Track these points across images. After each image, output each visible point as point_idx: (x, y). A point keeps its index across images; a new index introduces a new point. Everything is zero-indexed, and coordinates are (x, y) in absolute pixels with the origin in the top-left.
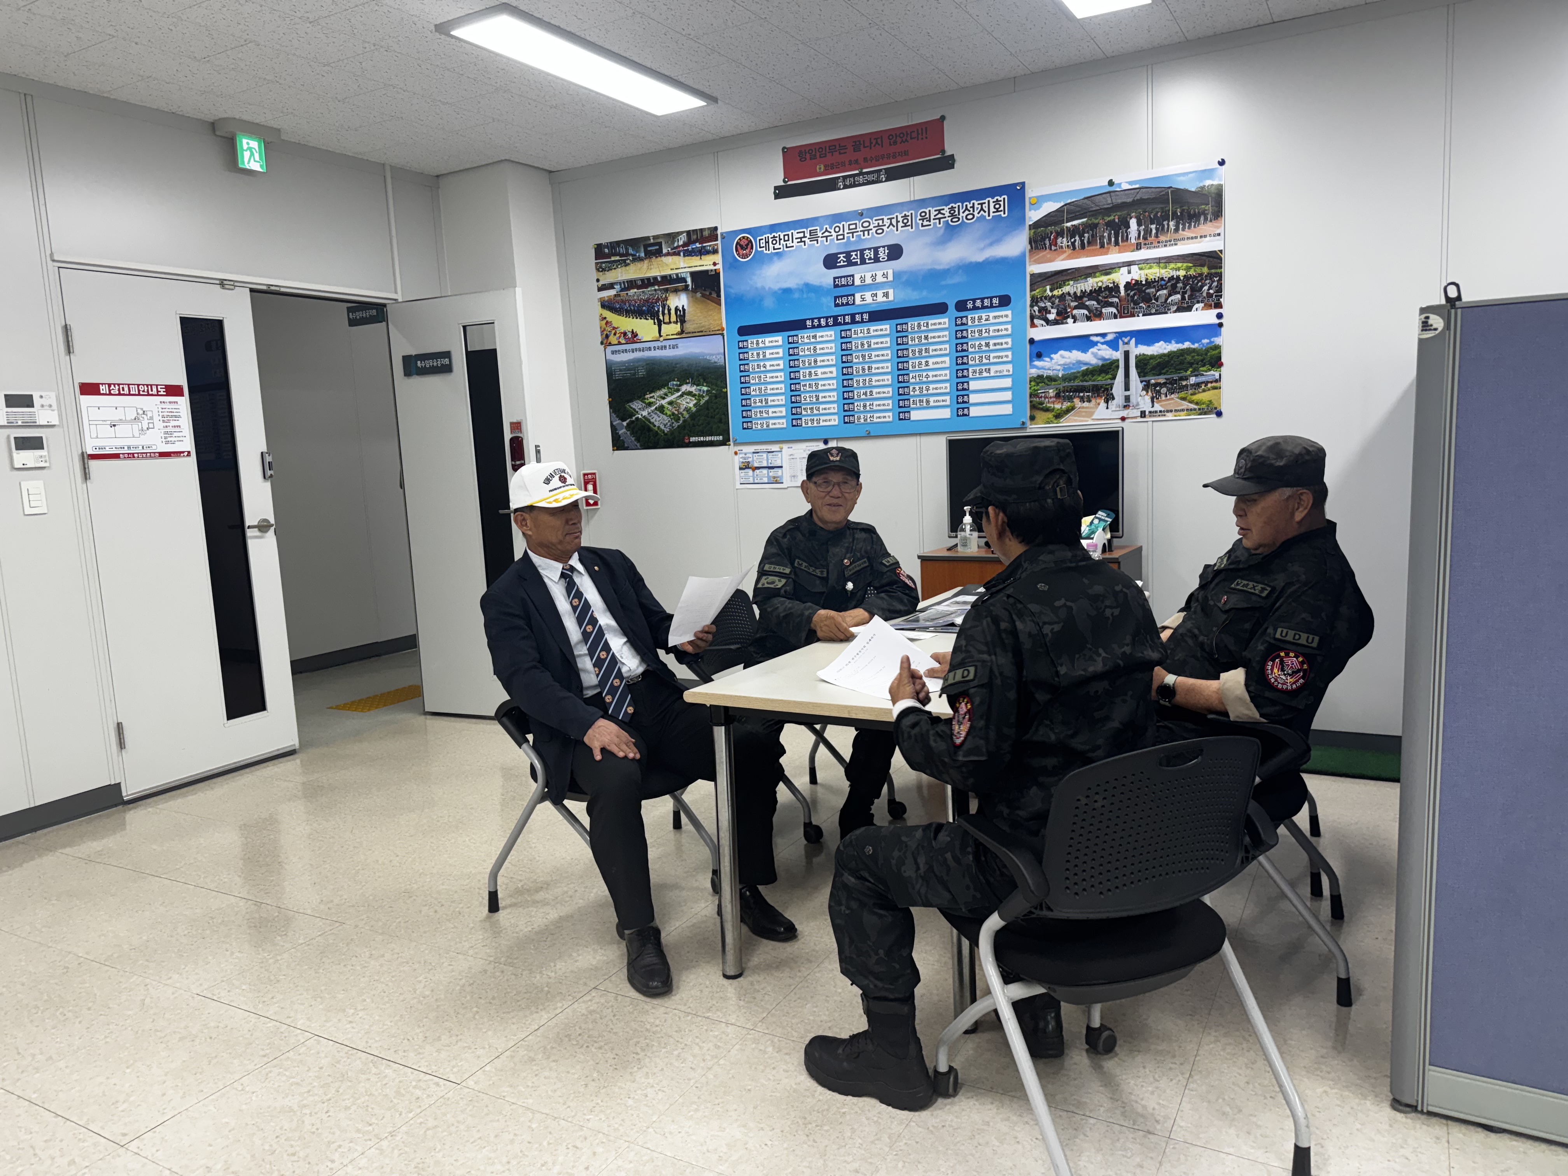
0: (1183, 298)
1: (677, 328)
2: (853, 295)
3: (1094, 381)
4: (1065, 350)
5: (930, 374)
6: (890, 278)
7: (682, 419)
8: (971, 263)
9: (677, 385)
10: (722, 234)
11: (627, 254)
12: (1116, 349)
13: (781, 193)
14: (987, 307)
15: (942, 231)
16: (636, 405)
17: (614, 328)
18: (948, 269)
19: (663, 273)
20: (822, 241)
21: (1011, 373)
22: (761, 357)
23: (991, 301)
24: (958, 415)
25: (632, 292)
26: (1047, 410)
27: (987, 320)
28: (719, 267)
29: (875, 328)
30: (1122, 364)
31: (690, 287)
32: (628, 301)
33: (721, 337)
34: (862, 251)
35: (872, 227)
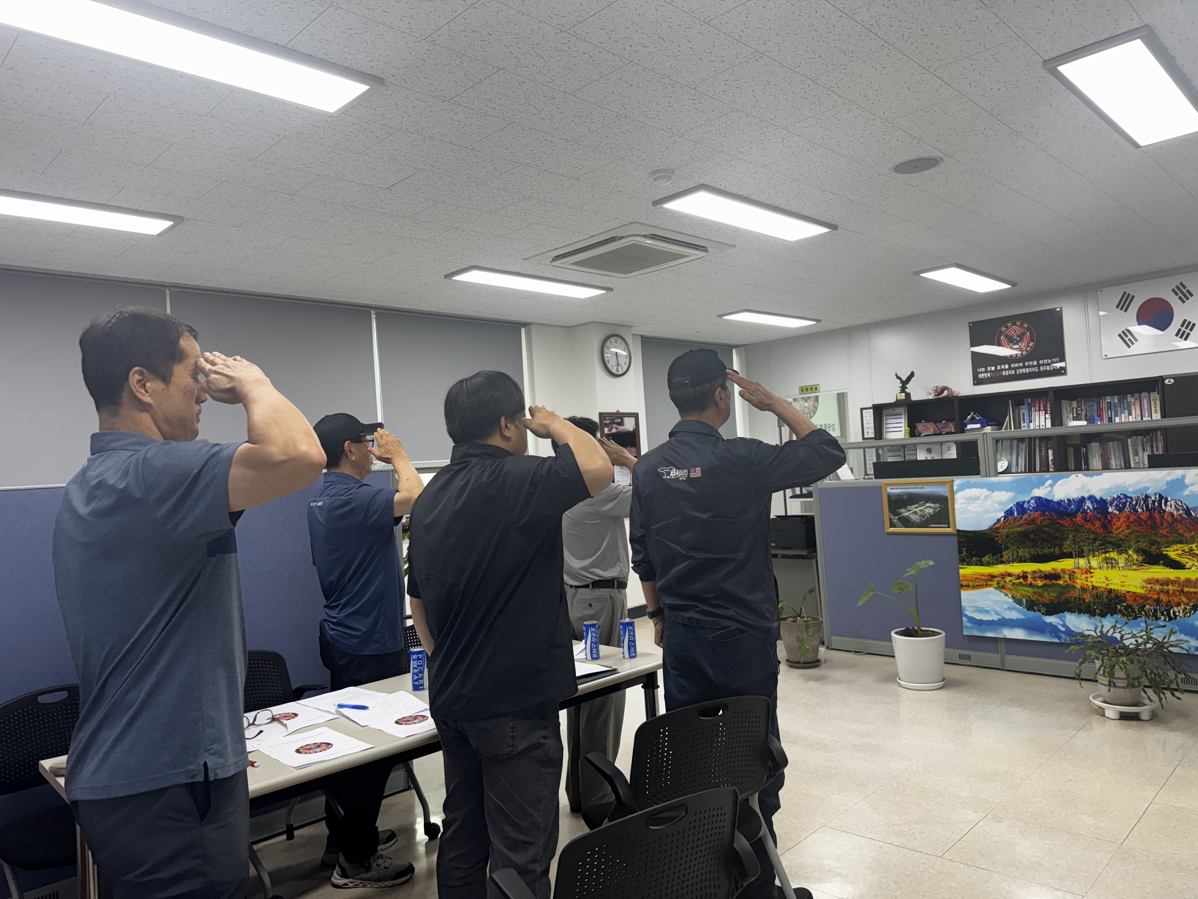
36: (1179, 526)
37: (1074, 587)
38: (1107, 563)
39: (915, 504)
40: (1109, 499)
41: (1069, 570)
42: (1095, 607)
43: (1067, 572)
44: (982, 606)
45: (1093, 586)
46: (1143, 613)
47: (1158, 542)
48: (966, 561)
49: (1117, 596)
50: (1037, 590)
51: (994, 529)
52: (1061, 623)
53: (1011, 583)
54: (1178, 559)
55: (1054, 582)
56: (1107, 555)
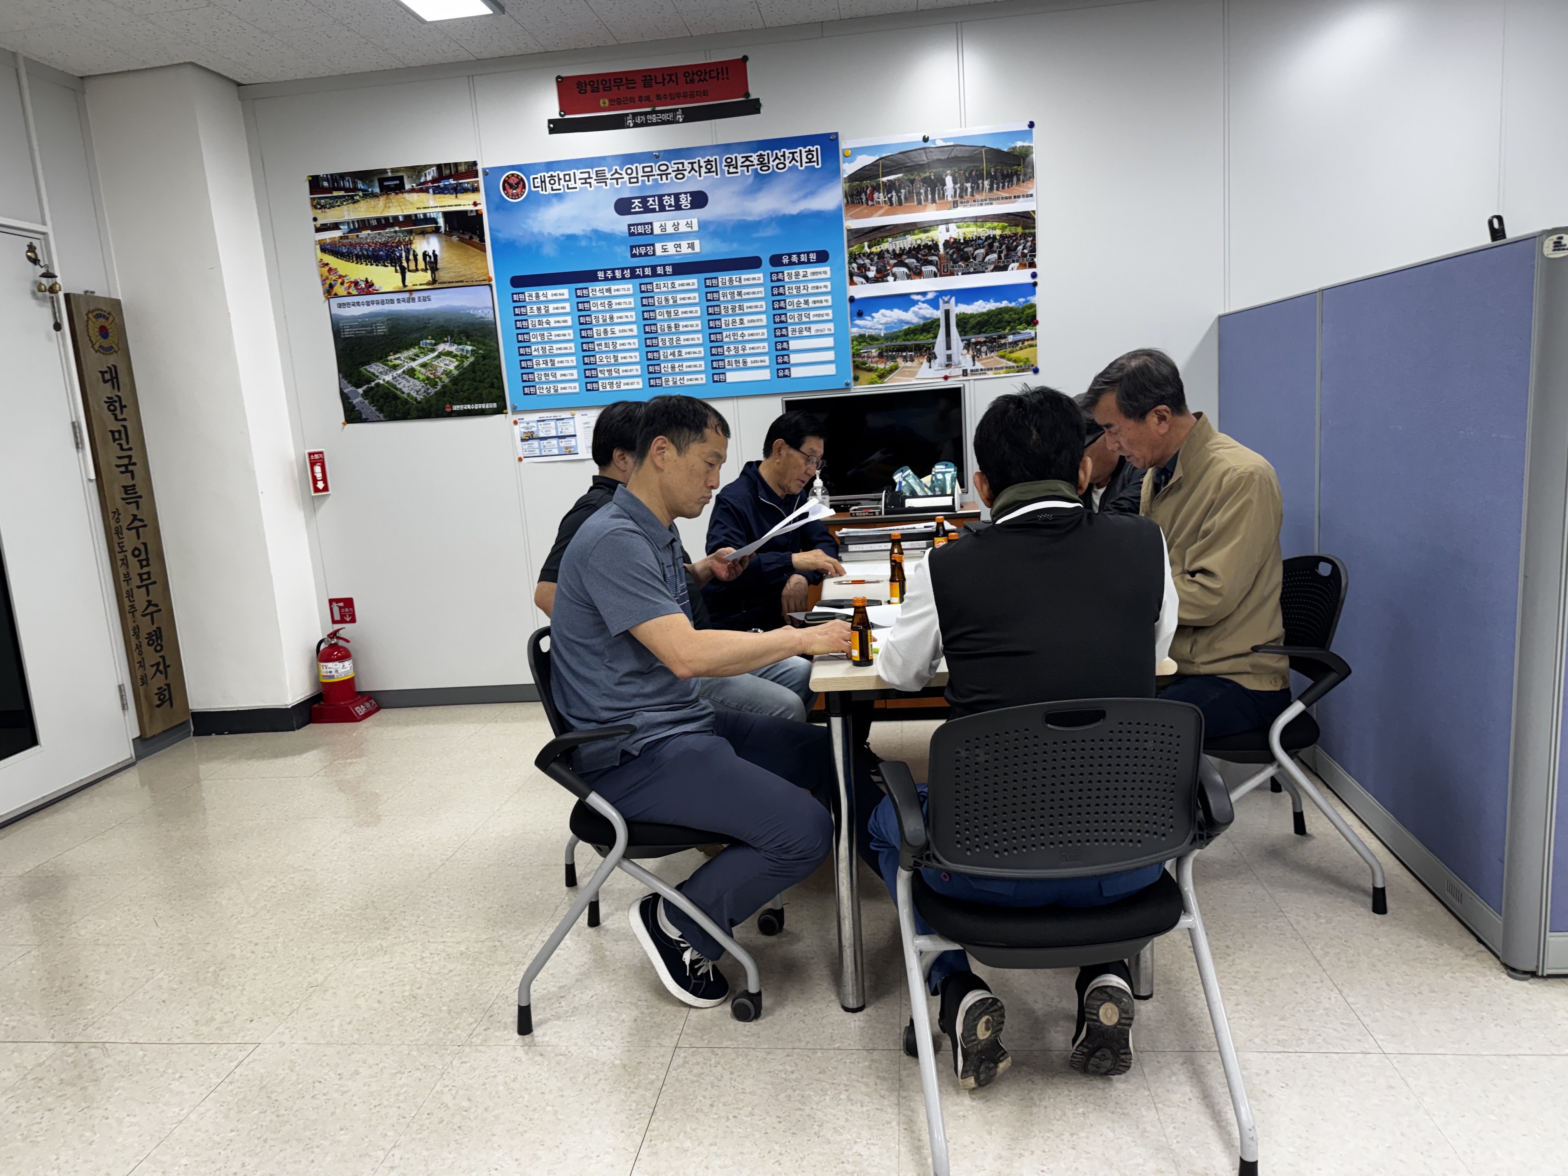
0: (1000, 257)
1: (428, 276)
2: (653, 245)
3: (916, 340)
4: (887, 309)
5: (746, 332)
6: (695, 228)
7: (440, 384)
8: (784, 215)
9: (431, 344)
10: (484, 171)
11: (356, 189)
12: (937, 308)
13: (556, 127)
14: (804, 263)
15: (751, 179)
16: (375, 368)
17: (340, 276)
18: (760, 222)
19: (406, 213)
20: (612, 184)
21: (832, 332)
22: (543, 312)
23: (808, 256)
24: (778, 377)
25: (364, 233)
26: (870, 370)
27: (804, 276)
28: (483, 207)
29: (681, 282)
30: (943, 323)
31: (443, 230)
32: (359, 244)
33: (488, 288)
34: (661, 197)
35: (670, 171)
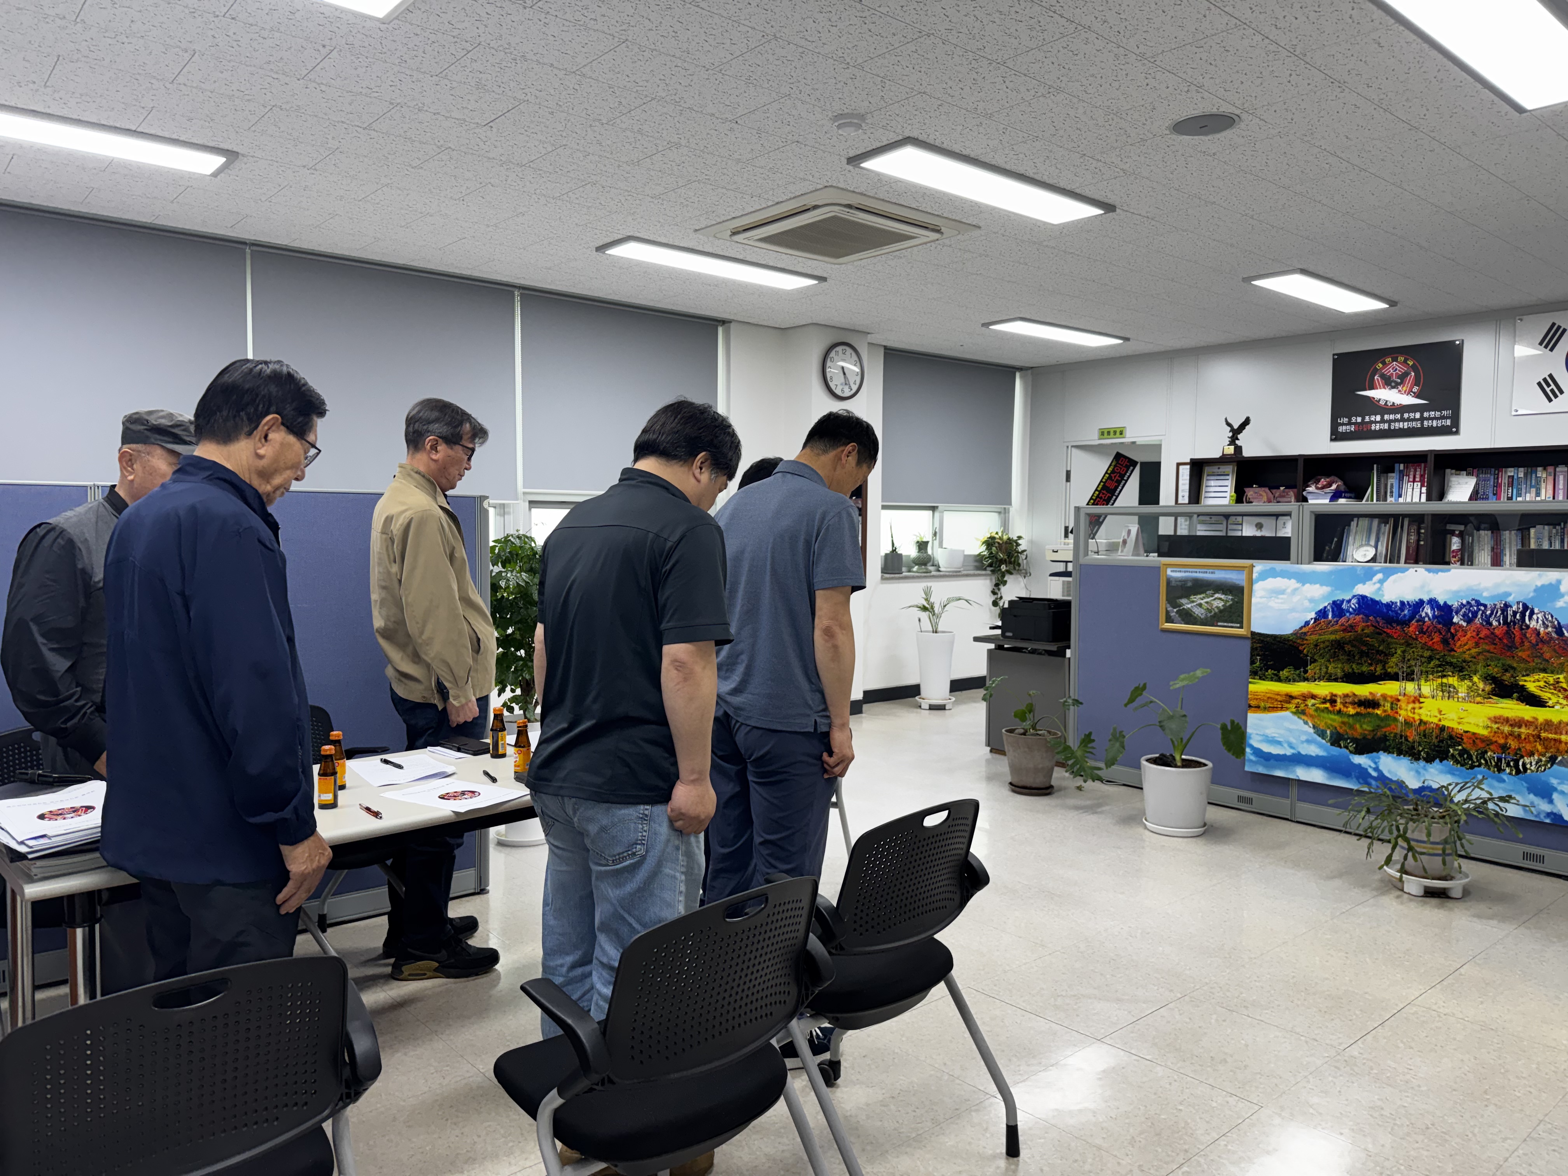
36: (1545, 648)
37: (1396, 720)
38: (1443, 691)
39: (1200, 594)
40: (1456, 605)
41: (1391, 697)
42: (1421, 749)
43: (1389, 699)
44: (1274, 735)
45: (1421, 721)
46: (1483, 761)
47: (1514, 669)
48: (1258, 674)
49: (1451, 737)
50: (1346, 720)
51: (1300, 634)
52: (1373, 765)
53: (1314, 708)
54: (1538, 692)
55: (1370, 710)
56: (1445, 680)
